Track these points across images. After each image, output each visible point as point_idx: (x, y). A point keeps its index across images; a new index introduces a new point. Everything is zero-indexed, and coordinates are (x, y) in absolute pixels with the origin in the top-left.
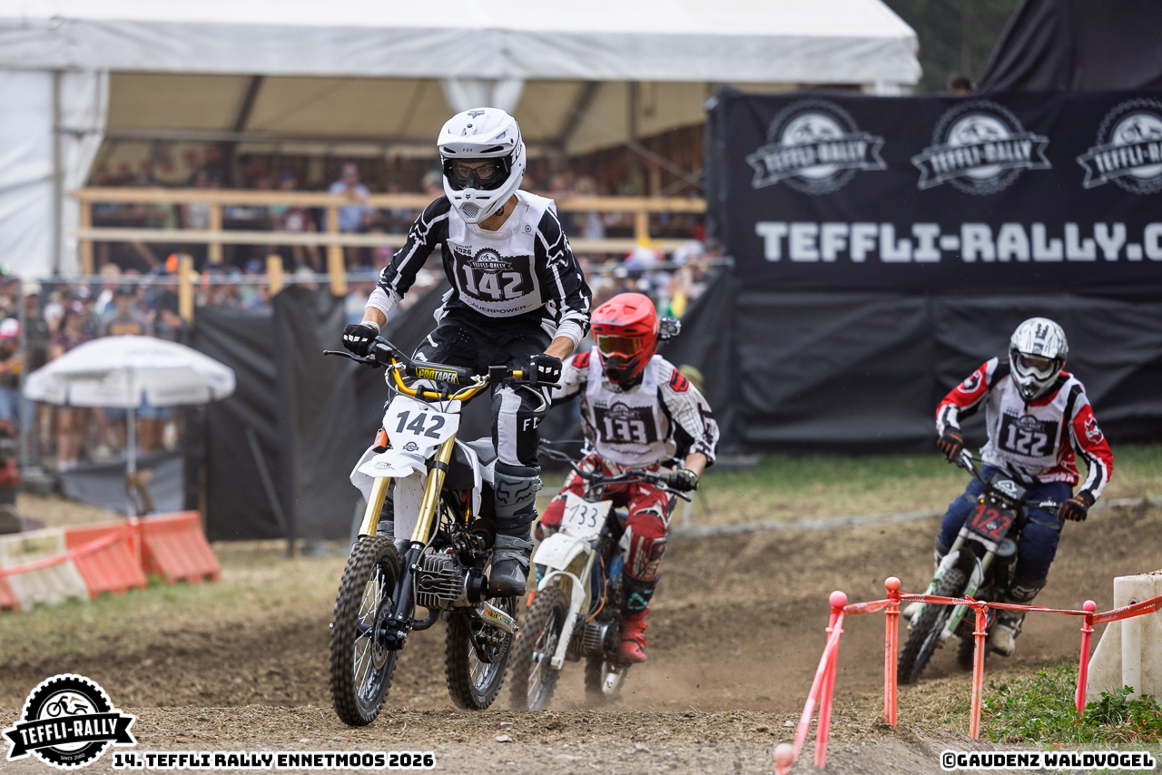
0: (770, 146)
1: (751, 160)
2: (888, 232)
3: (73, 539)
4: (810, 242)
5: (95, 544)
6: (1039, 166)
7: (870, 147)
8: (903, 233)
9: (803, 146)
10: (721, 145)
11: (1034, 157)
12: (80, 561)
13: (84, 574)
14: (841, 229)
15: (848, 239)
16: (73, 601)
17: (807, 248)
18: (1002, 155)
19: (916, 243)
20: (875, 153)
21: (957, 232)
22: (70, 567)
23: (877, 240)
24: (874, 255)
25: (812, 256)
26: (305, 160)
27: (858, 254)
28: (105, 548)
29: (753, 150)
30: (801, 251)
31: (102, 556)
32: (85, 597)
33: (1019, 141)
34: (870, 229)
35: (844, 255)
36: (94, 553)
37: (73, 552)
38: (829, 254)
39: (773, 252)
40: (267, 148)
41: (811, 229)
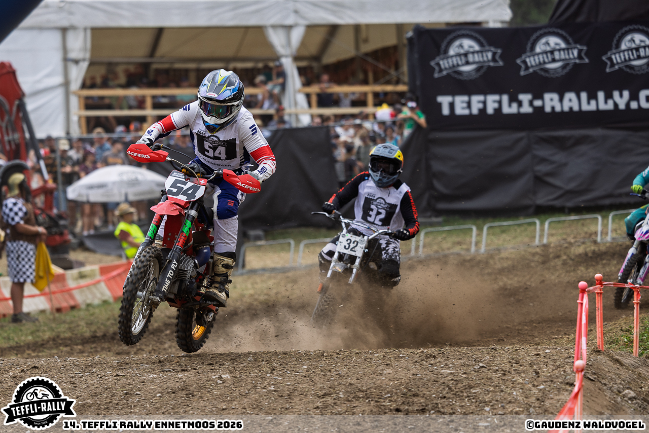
0: (442, 56)
1: (433, 63)
2: (505, 98)
3: (104, 271)
4: (465, 105)
5: (115, 273)
6: (582, 62)
7: (494, 54)
8: (513, 99)
9: (459, 55)
10: (416, 56)
11: (580, 57)
12: (108, 281)
13: (110, 289)
14: (481, 98)
15: (484, 103)
16: (105, 302)
17: (463, 108)
18: (563, 57)
19: (520, 104)
20: (497, 57)
21: (541, 97)
22: (103, 285)
23: (500, 102)
24: (498, 110)
25: (466, 112)
26: (187, 71)
27: (490, 111)
28: (119, 275)
29: (434, 58)
30: (460, 110)
31: (118, 279)
32: (111, 300)
33: (571, 49)
34: (496, 97)
35: (483, 111)
36: (114, 277)
37: (103, 278)
38: (475, 111)
39: (446, 111)
40: (166, 66)
41: (466, 98)
